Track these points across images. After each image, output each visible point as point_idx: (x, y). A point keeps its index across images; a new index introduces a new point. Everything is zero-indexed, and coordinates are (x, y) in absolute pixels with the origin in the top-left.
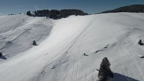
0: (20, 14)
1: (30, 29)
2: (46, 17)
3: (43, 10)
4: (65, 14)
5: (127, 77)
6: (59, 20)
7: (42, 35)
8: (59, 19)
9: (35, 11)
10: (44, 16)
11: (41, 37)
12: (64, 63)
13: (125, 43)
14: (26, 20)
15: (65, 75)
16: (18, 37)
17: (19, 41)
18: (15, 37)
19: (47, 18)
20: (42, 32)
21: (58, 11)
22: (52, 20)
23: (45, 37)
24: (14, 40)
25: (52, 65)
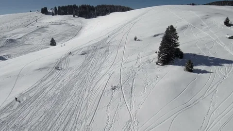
0: (31, 11)
1: (46, 27)
2: (72, 16)
3: (68, 6)
4: (104, 10)
5: (207, 57)
6: (94, 19)
7: (66, 35)
8: (93, 17)
9: (55, 8)
10: (70, 14)
11: (63, 38)
12: (102, 49)
13: (202, 25)
14: (41, 20)
15: (103, 60)
16: (26, 35)
17: (28, 40)
18: (21, 35)
19: (74, 16)
20: (66, 31)
21: (93, 6)
22: (83, 19)
23: (71, 37)
24: (19, 38)
25: (81, 51)
